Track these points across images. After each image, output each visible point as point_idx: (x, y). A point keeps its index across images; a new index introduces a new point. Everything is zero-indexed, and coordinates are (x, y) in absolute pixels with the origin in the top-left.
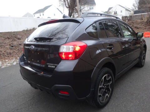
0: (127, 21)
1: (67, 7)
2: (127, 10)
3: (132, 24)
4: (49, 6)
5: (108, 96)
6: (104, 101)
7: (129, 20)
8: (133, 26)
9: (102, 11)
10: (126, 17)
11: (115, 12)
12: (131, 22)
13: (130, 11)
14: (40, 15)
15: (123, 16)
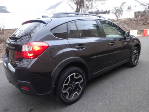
0: (140, 16)
1: (75, 3)
2: (142, 4)
3: (145, 19)
4: (61, 3)
5: (78, 94)
6: (72, 99)
7: (142, 16)
8: (146, 22)
9: (112, 7)
10: (139, 12)
11: (128, 7)
12: (144, 17)
13: (146, 6)
14: (52, 12)
15: (136, 11)
